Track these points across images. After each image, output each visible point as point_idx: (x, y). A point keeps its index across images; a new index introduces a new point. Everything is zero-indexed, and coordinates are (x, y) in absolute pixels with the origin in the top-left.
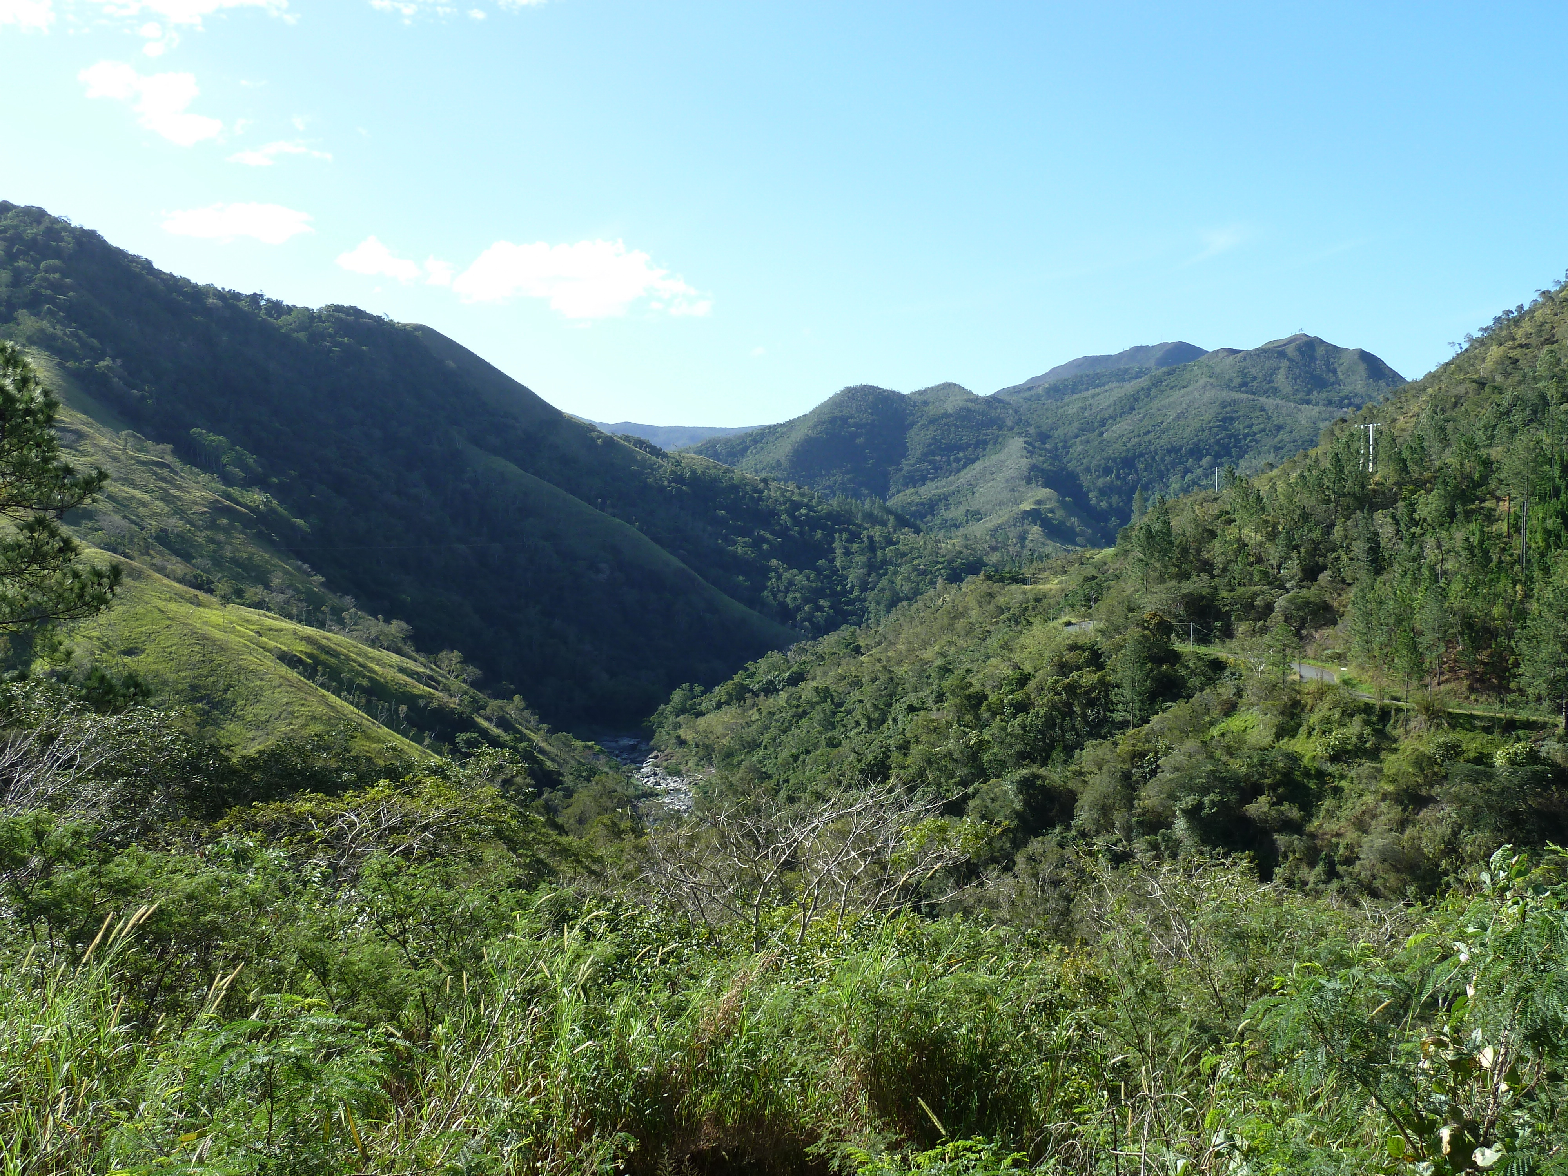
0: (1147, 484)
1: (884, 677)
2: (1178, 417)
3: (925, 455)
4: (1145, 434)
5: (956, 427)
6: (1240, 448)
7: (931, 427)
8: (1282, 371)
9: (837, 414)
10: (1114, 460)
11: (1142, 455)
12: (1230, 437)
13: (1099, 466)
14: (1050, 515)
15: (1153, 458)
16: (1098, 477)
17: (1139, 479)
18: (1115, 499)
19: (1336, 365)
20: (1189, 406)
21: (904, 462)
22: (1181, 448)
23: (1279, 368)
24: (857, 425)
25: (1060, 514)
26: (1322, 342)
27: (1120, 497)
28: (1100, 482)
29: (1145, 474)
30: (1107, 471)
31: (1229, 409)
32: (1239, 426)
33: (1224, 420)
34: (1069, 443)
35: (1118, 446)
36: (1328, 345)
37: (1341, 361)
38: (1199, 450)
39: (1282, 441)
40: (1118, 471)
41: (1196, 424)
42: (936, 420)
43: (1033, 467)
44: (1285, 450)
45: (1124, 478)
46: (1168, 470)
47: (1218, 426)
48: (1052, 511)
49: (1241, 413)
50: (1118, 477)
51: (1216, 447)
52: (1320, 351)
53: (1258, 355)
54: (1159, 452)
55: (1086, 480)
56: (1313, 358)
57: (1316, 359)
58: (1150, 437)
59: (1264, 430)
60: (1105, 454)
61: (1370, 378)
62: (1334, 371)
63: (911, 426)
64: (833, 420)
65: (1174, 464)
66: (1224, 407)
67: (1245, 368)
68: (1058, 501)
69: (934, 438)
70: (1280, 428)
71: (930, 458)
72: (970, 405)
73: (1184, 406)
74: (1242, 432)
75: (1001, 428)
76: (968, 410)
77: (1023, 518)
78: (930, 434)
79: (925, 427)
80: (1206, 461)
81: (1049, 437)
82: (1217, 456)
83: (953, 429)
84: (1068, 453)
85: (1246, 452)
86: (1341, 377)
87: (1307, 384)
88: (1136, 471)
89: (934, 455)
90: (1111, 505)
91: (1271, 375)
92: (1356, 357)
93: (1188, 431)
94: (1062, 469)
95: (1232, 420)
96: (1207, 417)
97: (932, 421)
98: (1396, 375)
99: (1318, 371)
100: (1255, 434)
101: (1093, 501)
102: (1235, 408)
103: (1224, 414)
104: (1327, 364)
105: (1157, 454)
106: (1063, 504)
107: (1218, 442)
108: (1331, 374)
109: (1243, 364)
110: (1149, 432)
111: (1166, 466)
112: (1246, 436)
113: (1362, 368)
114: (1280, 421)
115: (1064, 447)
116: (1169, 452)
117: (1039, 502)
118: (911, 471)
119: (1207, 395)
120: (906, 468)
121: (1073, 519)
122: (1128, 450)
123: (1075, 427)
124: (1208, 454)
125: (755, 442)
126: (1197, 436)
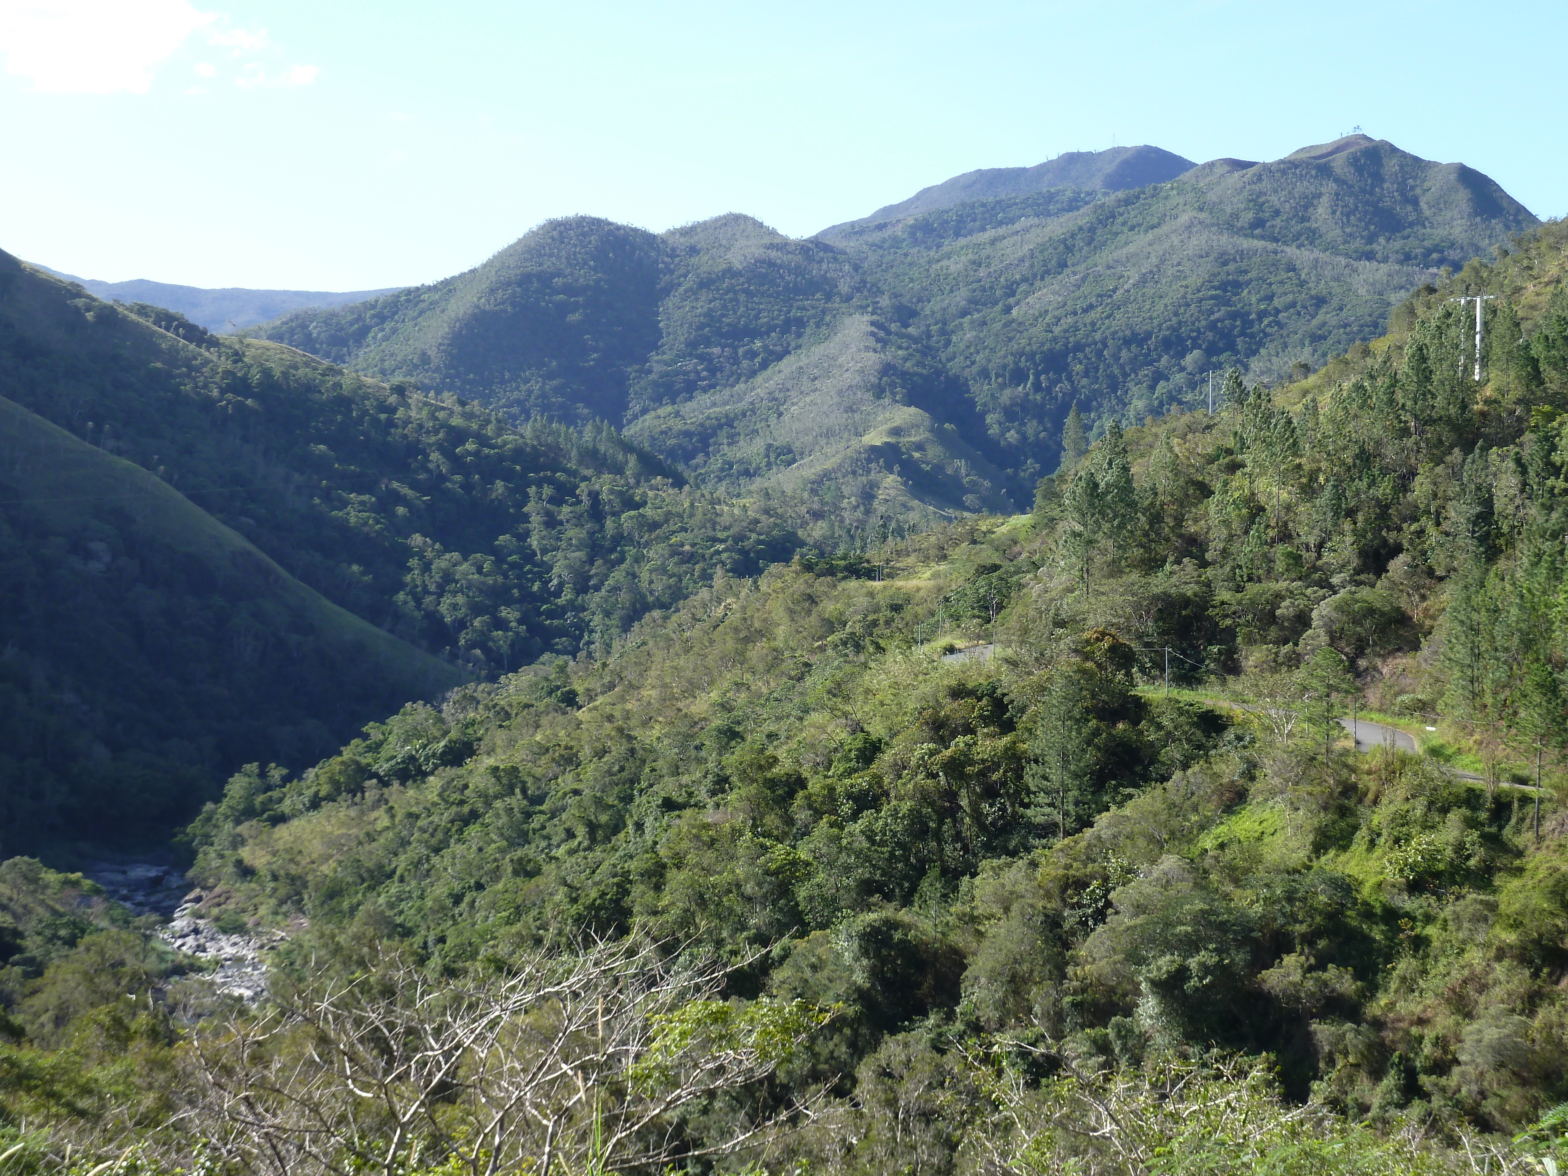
0: (1089, 400)
1: (618, 749)
2: (1143, 280)
3: (692, 344)
4: (1085, 311)
5: (746, 292)
6: (1252, 336)
7: (704, 295)
8: (1325, 199)
9: (532, 268)
10: (1031, 356)
11: (1079, 347)
12: (1234, 316)
13: (1005, 367)
14: (916, 455)
15: (1099, 354)
16: (1002, 387)
17: (1075, 391)
18: (1032, 428)
19: (1418, 191)
20: (1163, 261)
21: (654, 357)
22: (1149, 334)
23: (1320, 195)
24: (568, 290)
25: (934, 452)
26: (1394, 150)
27: (1041, 422)
28: (1006, 396)
29: (1085, 381)
30: (1019, 376)
31: (1231, 267)
32: (1250, 298)
33: (1223, 286)
34: (951, 327)
35: (1038, 331)
36: (1404, 154)
37: (1426, 185)
38: (1181, 340)
39: (1324, 324)
40: (1037, 375)
41: (1174, 293)
42: (711, 282)
43: (887, 369)
44: (1330, 341)
45: (1049, 390)
46: (1125, 375)
47: (1212, 297)
48: (920, 447)
49: (1252, 275)
50: (1037, 387)
51: (1210, 335)
52: (1391, 166)
53: (1284, 172)
54: (1110, 342)
55: (981, 392)
56: (1378, 178)
57: (1383, 180)
58: (1093, 315)
59: (1293, 305)
60: (1014, 346)
61: (1476, 214)
62: (1415, 202)
63: (667, 291)
64: (525, 280)
65: (1136, 365)
66: (1225, 263)
67: (1261, 194)
68: (932, 430)
69: (709, 314)
70: (1320, 301)
71: (701, 349)
72: (773, 254)
73: (1154, 260)
74: (1254, 308)
75: (828, 298)
76: (771, 264)
77: (869, 460)
78: (702, 305)
79: (693, 293)
80: (1191, 359)
81: (914, 314)
82: (1211, 350)
83: (742, 297)
84: (948, 343)
85: (1261, 344)
86: (1427, 213)
87: (1368, 224)
88: (1069, 378)
89: (708, 343)
90: (1024, 437)
91: (1306, 207)
92: (1453, 177)
93: (1160, 307)
94: (938, 373)
95: (1237, 285)
96: (1194, 281)
97: (705, 284)
98: (1520, 210)
99: (1387, 203)
100: (1278, 311)
101: (994, 431)
102: (1243, 265)
103: (1223, 276)
104: (1402, 192)
105: (1105, 346)
106: (940, 436)
107: (1212, 326)
108: (1410, 208)
109: (1257, 187)
110: (1091, 307)
111: (1122, 367)
112: (1262, 315)
113: (1462, 197)
114: (1321, 289)
115: (943, 332)
116: (1127, 342)
117: (896, 432)
118: (667, 374)
119: (1194, 241)
120: (657, 368)
121: (957, 462)
122: (1055, 339)
123: (961, 297)
124: (1196, 346)
125: (382, 318)
126: (1176, 314)
